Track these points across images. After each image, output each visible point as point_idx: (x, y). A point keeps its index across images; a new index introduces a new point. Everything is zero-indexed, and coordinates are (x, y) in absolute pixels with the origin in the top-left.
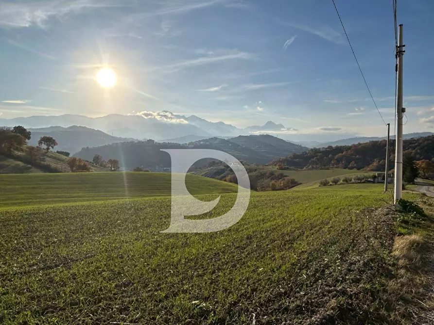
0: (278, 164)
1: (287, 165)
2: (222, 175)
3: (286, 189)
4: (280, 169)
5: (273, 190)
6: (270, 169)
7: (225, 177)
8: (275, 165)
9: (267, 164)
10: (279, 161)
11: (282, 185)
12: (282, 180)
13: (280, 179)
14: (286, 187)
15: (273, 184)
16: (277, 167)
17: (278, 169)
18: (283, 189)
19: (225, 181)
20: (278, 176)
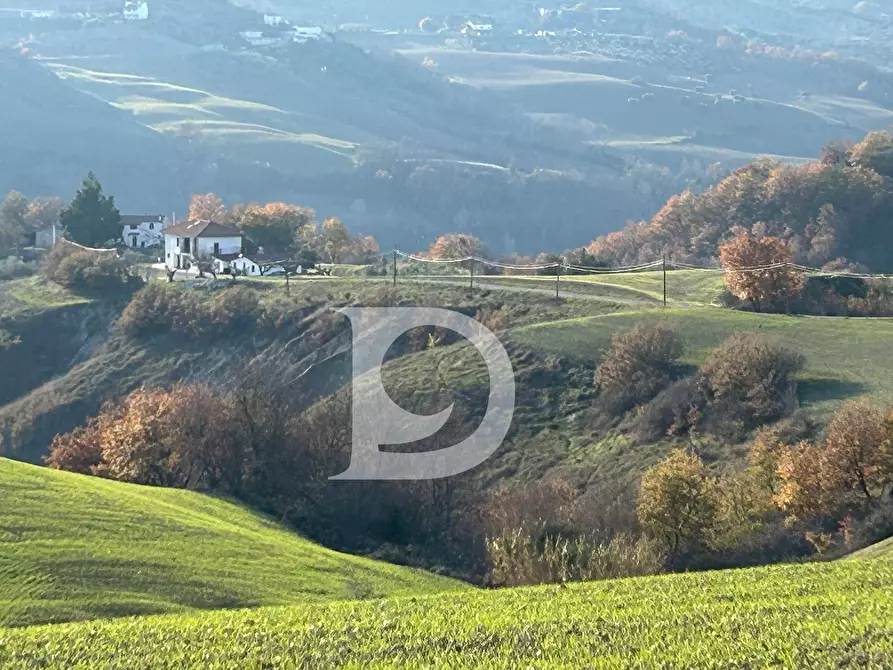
0: (738, 241)
1: (845, 248)
2: (49, 394)
3: (836, 552)
4: (754, 306)
5: (677, 563)
6: (631, 309)
7: (79, 412)
8: (703, 256)
9: (594, 249)
10: (750, 208)
11: (785, 496)
12: (789, 438)
13: (753, 422)
14: (832, 526)
15: (677, 494)
16: (725, 277)
17: (729, 300)
18: (801, 552)
19: (85, 462)
20: (738, 388)
